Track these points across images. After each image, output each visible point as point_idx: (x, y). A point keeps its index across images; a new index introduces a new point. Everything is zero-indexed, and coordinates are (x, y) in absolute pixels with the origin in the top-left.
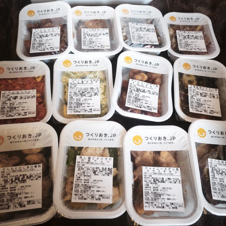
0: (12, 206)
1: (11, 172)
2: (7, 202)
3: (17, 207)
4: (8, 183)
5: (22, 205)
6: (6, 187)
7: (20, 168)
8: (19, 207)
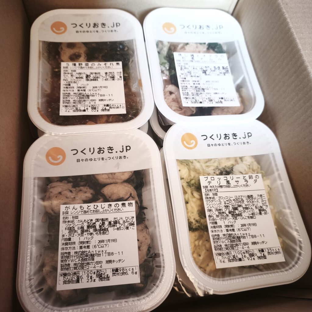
0: (85, 277)
1: (80, 213)
2: (75, 268)
3: (94, 280)
4: (75, 234)
5: (103, 276)
6: (72, 241)
7: (96, 207)
8: (97, 279)
